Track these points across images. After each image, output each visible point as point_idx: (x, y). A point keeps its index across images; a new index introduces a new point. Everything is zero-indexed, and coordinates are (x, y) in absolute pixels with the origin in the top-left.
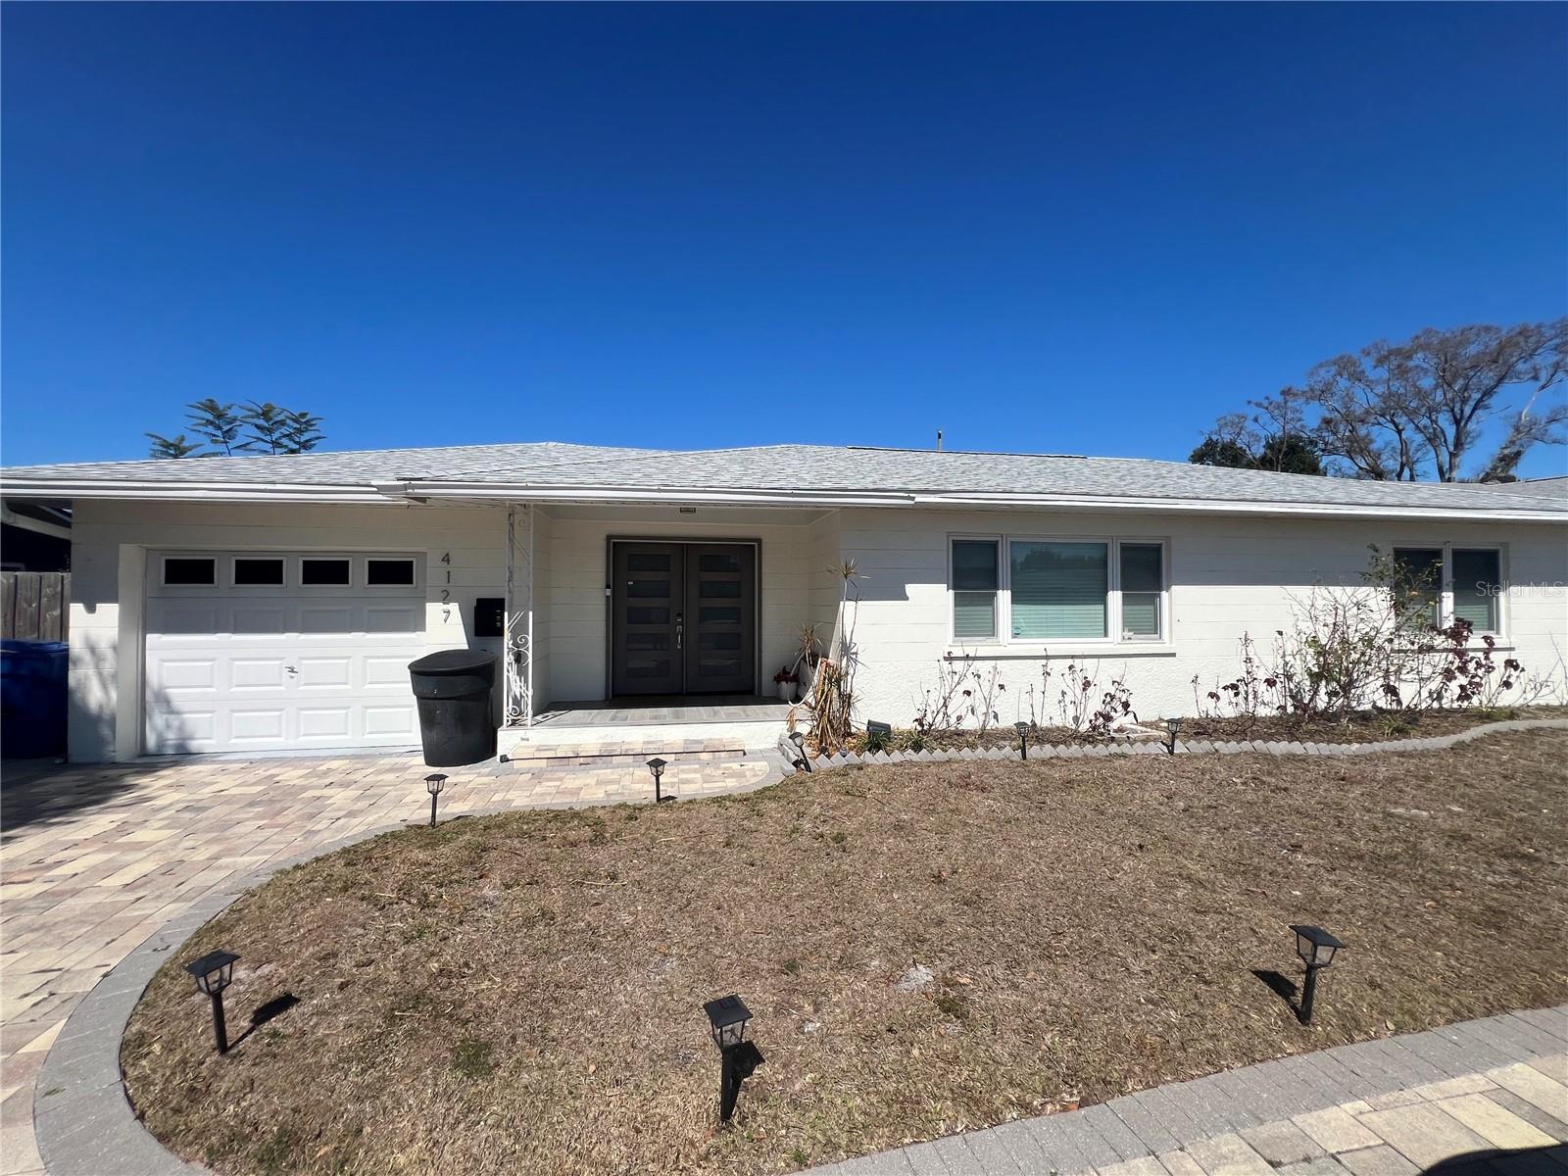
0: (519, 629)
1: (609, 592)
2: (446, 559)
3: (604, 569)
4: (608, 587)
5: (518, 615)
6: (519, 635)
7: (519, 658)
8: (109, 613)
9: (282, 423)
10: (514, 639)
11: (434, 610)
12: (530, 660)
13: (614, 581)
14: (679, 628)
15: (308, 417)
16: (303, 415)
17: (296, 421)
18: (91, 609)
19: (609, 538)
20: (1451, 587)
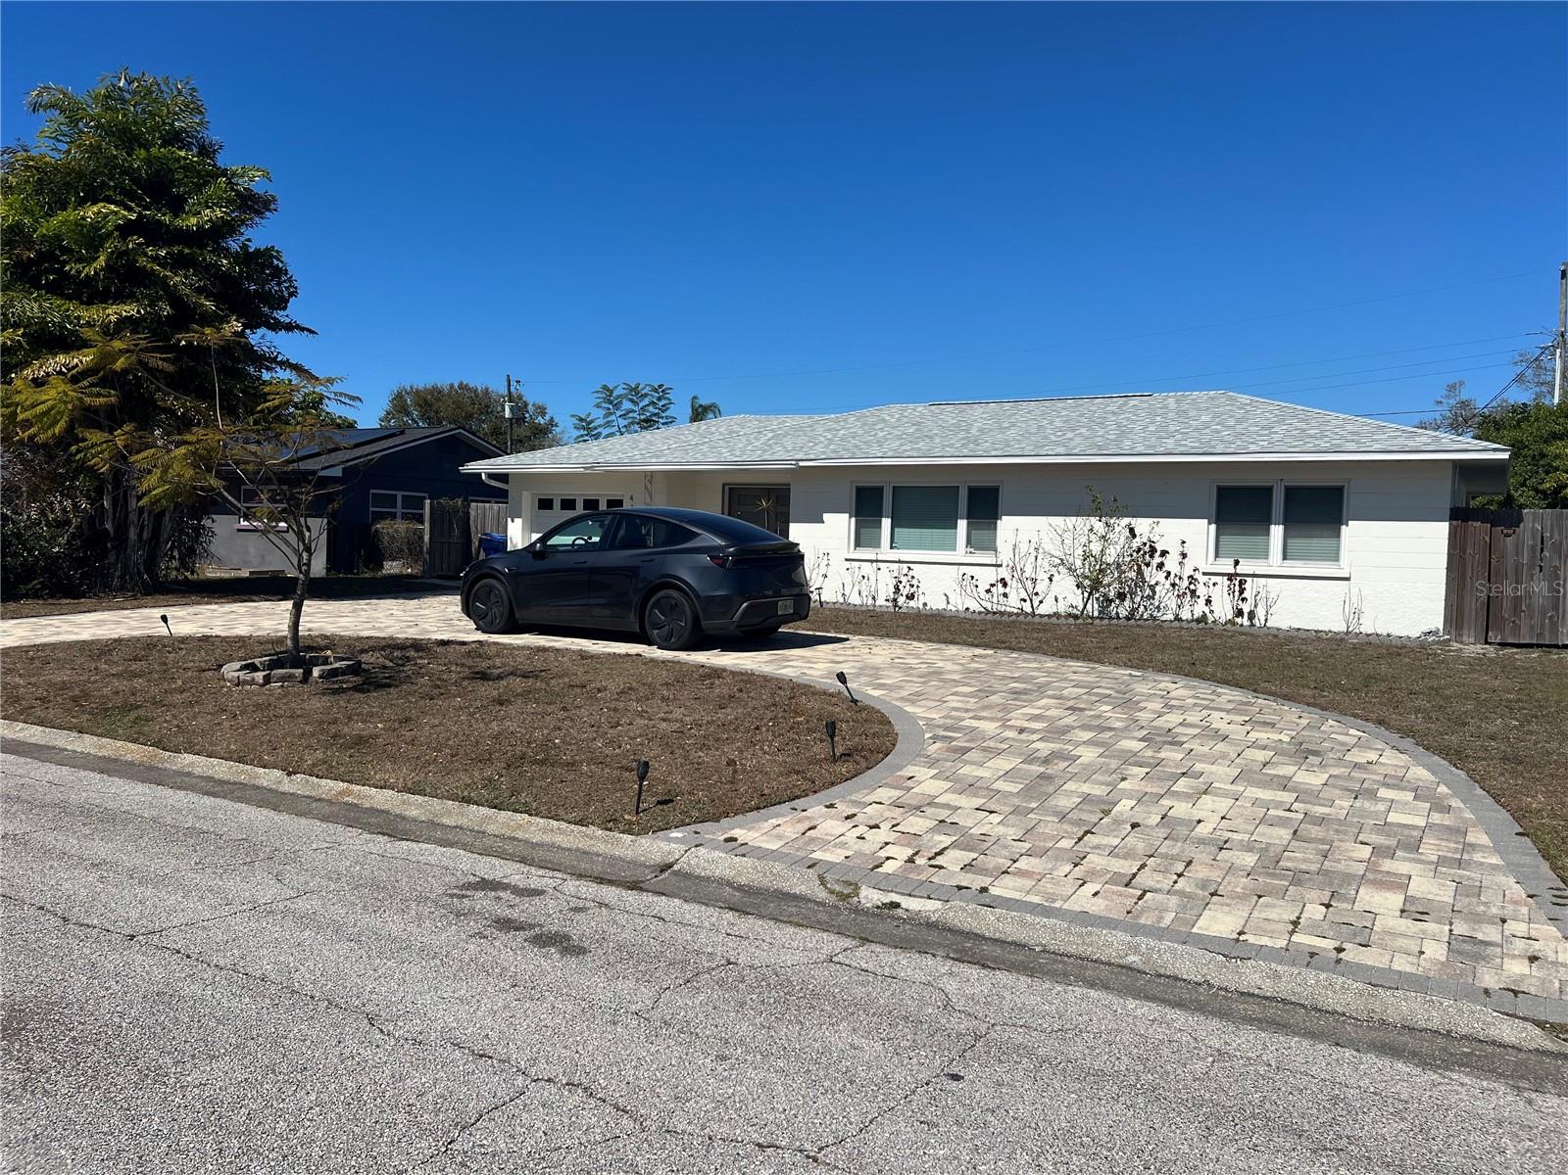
2: (632, 498)
9: (646, 395)
16: (660, 386)
17: (656, 391)
18: (513, 521)
19: (726, 483)
20: (1281, 520)
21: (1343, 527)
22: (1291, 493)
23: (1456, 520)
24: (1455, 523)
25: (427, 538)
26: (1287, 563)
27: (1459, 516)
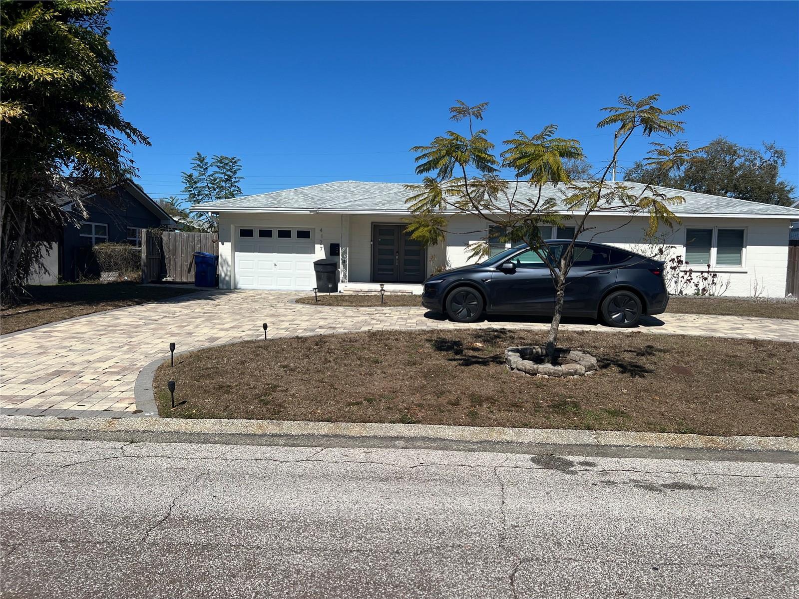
0: (345, 253)
1: (372, 243)
2: (321, 230)
3: (370, 234)
4: (372, 241)
5: (344, 249)
6: (344, 254)
7: (344, 262)
8: (228, 245)
10: (342, 256)
11: (318, 247)
12: (348, 262)
13: (374, 239)
14: (397, 257)
15: (235, 159)
16: (233, 159)
18: (223, 244)
19: (372, 223)
20: (716, 246)
21: (744, 249)
22: (721, 232)
23: (792, 245)
24: (791, 247)
25: (144, 255)
26: (718, 266)
27: (792, 244)
